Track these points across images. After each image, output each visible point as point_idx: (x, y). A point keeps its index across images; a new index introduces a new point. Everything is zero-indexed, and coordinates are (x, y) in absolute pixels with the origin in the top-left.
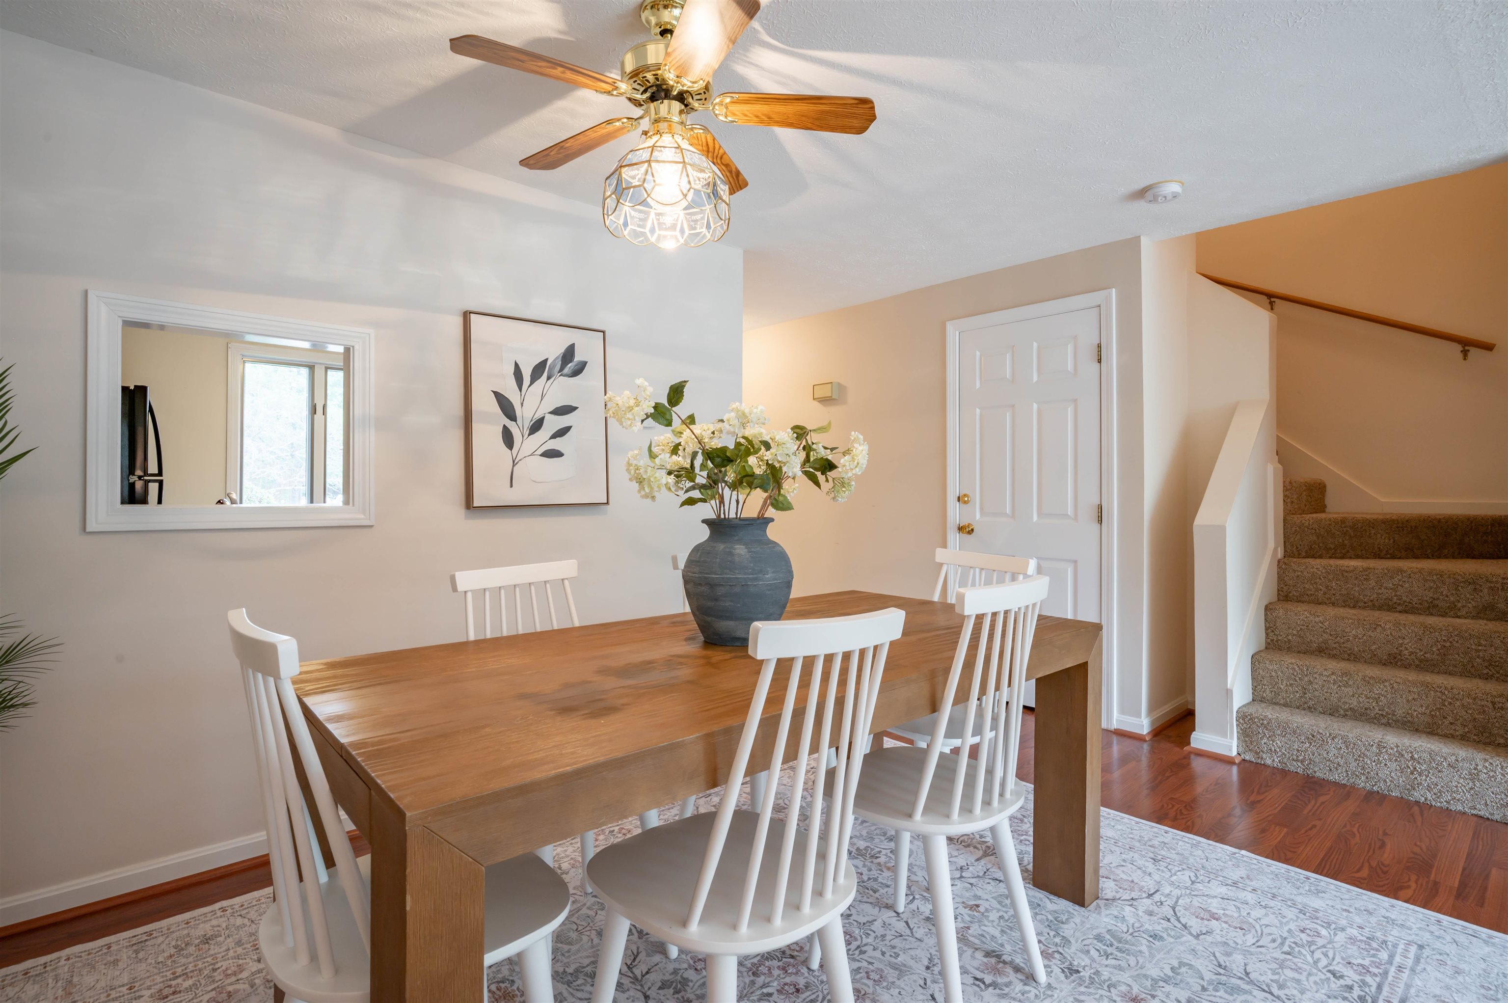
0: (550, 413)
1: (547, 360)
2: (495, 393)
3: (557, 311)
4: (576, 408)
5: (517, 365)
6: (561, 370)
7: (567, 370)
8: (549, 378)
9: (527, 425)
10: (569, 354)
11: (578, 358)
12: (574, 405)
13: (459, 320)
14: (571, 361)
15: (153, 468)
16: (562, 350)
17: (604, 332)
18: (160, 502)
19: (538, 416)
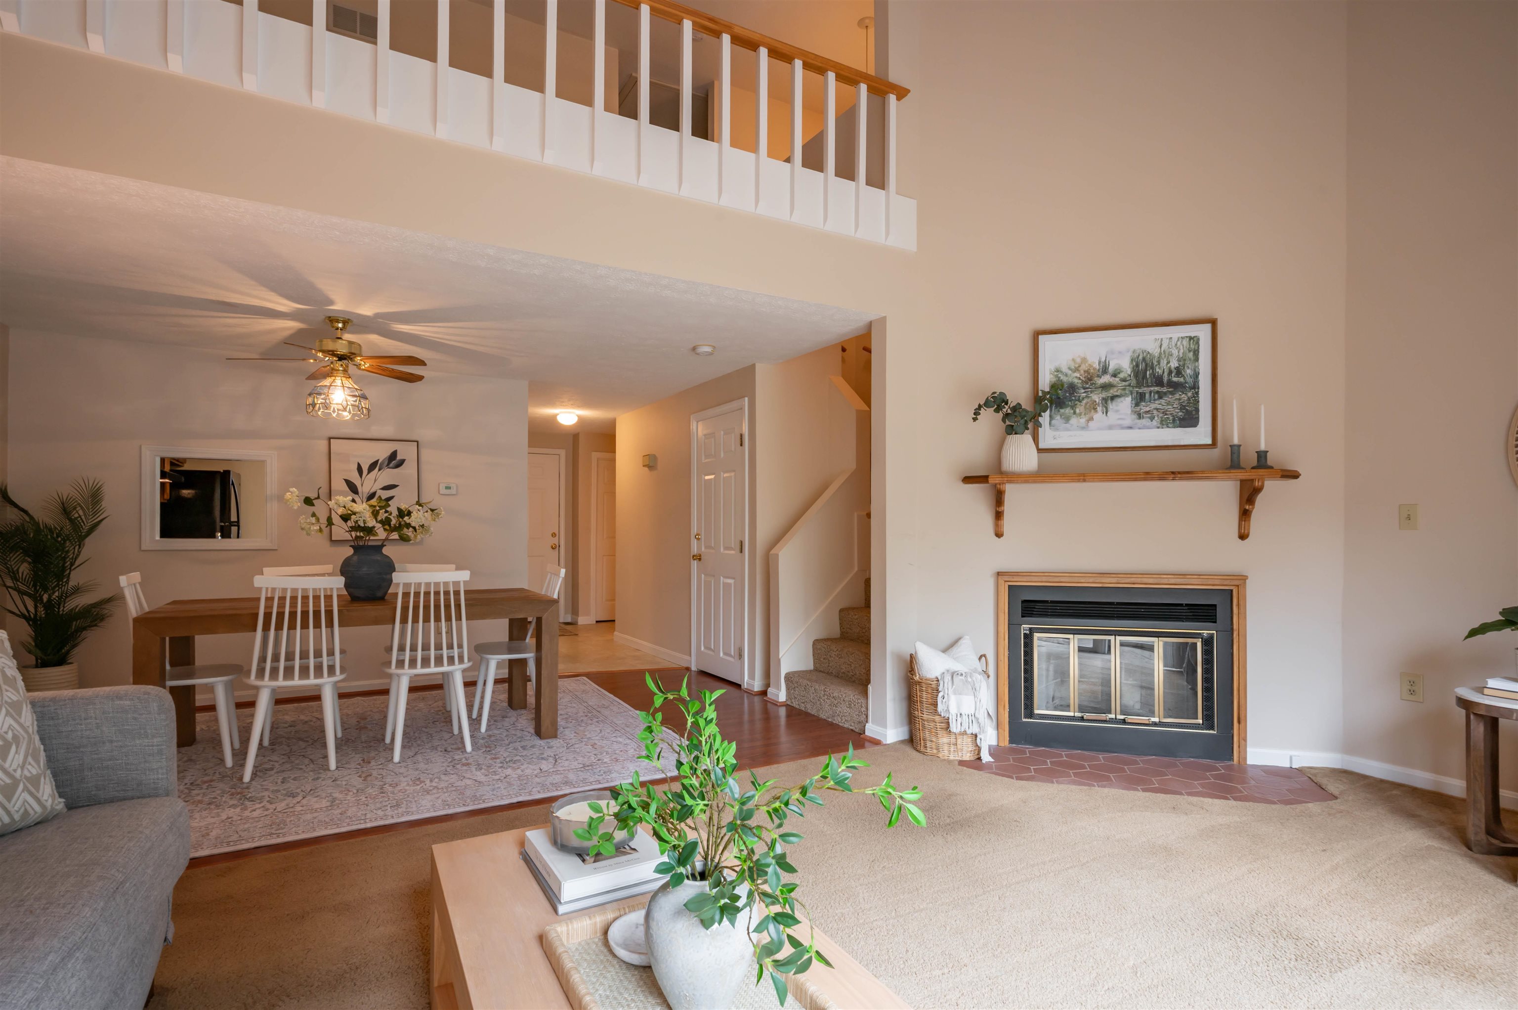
0: (381, 489)
1: (378, 460)
2: (345, 480)
3: (388, 431)
4: (398, 486)
5: (359, 464)
6: (388, 464)
7: (391, 465)
8: (379, 470)
9: (365, 496)
10: (393, 455)
11: (399, 457)
12: (397, 484)
13: (325, 442)
14: (394, 460)
15: (234, 518)
16: (389, 454)
17: (417, 442)
18: (238, 537)
19: (372, 491)
